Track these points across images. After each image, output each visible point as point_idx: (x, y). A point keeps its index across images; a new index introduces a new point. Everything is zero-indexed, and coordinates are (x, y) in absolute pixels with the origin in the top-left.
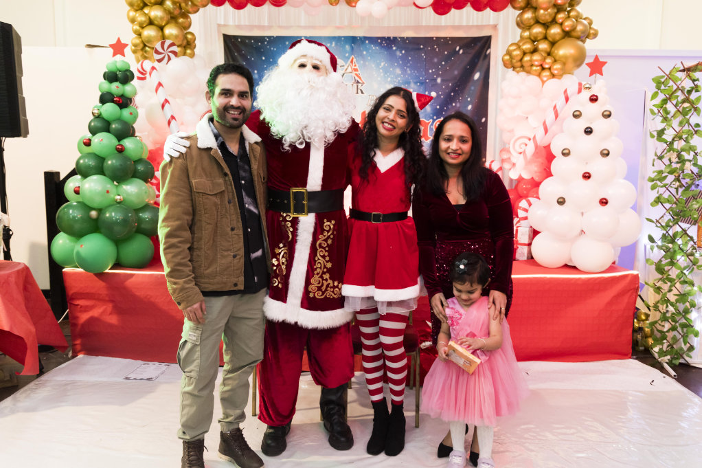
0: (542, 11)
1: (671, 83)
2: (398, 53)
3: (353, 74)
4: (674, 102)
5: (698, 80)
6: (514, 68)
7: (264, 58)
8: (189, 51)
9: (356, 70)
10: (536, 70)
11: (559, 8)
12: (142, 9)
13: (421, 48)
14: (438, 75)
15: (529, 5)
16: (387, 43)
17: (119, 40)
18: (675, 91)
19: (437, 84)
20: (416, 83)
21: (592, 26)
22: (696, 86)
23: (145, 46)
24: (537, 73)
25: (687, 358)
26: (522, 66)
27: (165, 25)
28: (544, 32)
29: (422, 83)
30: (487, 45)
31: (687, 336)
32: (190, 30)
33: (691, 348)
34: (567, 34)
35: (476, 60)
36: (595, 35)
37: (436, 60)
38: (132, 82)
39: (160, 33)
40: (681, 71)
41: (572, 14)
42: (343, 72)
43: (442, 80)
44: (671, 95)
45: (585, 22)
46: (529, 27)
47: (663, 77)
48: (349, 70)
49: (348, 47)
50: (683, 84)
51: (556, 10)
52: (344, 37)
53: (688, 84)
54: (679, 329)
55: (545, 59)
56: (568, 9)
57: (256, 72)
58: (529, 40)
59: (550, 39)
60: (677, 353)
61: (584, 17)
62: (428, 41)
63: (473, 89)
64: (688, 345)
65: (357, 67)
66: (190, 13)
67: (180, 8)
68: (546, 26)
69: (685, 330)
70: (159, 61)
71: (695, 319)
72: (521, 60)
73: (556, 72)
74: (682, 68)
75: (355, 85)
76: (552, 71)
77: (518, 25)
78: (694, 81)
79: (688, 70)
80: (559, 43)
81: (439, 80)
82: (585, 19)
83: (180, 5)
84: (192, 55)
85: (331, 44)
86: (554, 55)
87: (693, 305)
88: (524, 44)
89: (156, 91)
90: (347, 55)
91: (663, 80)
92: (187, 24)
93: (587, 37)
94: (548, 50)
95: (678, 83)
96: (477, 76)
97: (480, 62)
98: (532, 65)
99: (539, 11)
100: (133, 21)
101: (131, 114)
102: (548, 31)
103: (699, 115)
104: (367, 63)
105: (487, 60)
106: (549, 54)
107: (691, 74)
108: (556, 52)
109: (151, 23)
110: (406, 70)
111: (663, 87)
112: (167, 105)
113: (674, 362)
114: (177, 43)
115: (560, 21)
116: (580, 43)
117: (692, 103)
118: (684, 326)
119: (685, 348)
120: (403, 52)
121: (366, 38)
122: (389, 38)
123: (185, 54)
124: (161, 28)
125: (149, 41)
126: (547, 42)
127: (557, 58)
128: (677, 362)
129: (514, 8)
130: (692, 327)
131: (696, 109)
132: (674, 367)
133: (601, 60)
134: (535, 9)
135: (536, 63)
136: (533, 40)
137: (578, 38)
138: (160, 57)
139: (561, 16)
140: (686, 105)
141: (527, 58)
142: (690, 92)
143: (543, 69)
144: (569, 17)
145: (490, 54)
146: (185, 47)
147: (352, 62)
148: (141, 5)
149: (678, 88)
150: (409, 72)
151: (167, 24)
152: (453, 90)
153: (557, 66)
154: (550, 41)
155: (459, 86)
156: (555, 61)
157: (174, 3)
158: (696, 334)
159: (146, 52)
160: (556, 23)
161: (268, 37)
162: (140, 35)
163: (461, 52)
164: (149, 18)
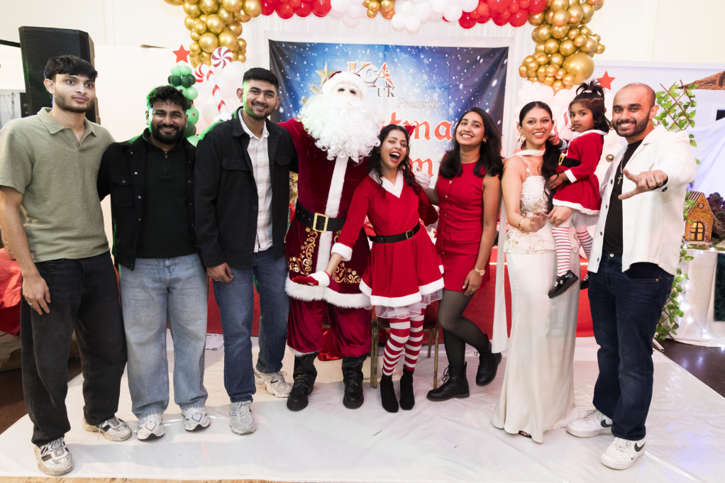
0: (556, 28)
1: (670, 98)
2: (426, 61)
3: (385, 79)
4: (672, 115)
5: (694, 96)
6: (529, 77)
7: (305, 63)
8: (241, 57)
9: (387, 75)
10: (549, 81)
11: (572, 26)
12: (198, 17)
13: (446, 58)
14: (460, 82)
15: (544, 22)
16: (416, 52)
17: (182, 47)
18: (674, 105)
19: (459, 89)
20: (440, 88)
21: (600, 42)
22: (692, 101)
23: (202, 51)
24: (550, 83)
25: (672, 335)
26: (537, 76)
27: (221, 33)
28: (557, 46)
29: (445, 89)
30: (505, 55)
31: (673, 316)
32: (241, 37)
33: (676, 326)
34: (578, 49)
35: (494, 69)
36: (602, 50)
37: (459, 68)
38: (193, 86)
39: (216, 40)
40: (679, 88)
41: (584, 31)
42: (376, 77)
43: (464, 87)
44: (669, 109)
45: (595, 39)
46: (545, 42)
47: (664, 93)
48: (382, 75)
49: (381, 55)
50: (681, 100)
51: (569, 28)
52: (378, 45)
53: (685, 100)
54: (667, 310)
55: (558, 71)
56: (580, 26)
57: (298, 75)
58: (543, 53)
59: (563, 53)
60: (664, 330)
61: (593, 34)
62: (453, 50)
63: (491, 95)
64: (674, 324)
65: (389, 73)
66: (242, 21)
67: (234, 17)
68: (559, 41)
69: (672, 311)
70: (216, 66)
71: (680, 302)
72: (536, 71)
73: (567, 83)
74: (680, 85)
75: (387, 89)
76: (564, 82)
77: (534, 38)
78: (690, 97)
79: (685, 87)
80: (570, 57)
81: (461, 86)
82: (594, 36)
83: (233, 14)
84: (244, 60)
85: (366, 51)
86: (566, 67)
87: (680, 290)
88: (539, 57)
89: (214, 92)
90: (380, 61)
91: (663, 95)
92: (239, 31)
93: (596, 52)
94: (561, 62)
95: (677, 98)
96: (494, 83)
97: (498, 70)
98: (546, 76)
99: (554, 28)
100: (190, 27)
101: (194, 115)
102: (561, 46)
103: (693, 127)
104: (398, 70)
105: (504, 69)
106: (561, 67)
107: (688, 91)
108: (568, 65)
109: (208, 30)
110: (432, 76)
111: (663, 102)
112: (223, 106)
113: (661, 337)
114: (231, 50)
115: (573, 37)
116: (588, 57)
117: (688, 117)
118: (671, 307)
119: (671, 326)
120: (430, 60)
121: (397, 47)
122: (418, 47)
123: (237, 59)
124: (217, 35)
125: (207, 47)
126: (559, 55)
127: (569, 71)
128: (663, 338)
129: (531, 23)
130: (678, 308)
131: (691, 122)
132: (661, 342)
133: (610, 75)
134: (551, 25)
135: (550, 75)
136: (547, 53)
137: (588, 53)
138: (217, 62)
139: (573, 33)
140: (683, 118)
141: (542, 70)
142: (686, 107)
143: (556, 80)
144: (580, 34)
145: (507, 63)
146: (237, 53)
147: (384, 68)
148: (198, 13)
149: (676, 103)
150: (435, 78)
151: (222, 31)
152: (473, 95)
153: (568, 78)
154: (561, 54)
155: (478, 92)
156: (567, 73)
157: (229, 12)
158: (681, 315)
159: (203, 56)
160: (569, 39)
161: (309, 43)
162: (197, 41)
163: (481, 61)
164: (206, 25)
